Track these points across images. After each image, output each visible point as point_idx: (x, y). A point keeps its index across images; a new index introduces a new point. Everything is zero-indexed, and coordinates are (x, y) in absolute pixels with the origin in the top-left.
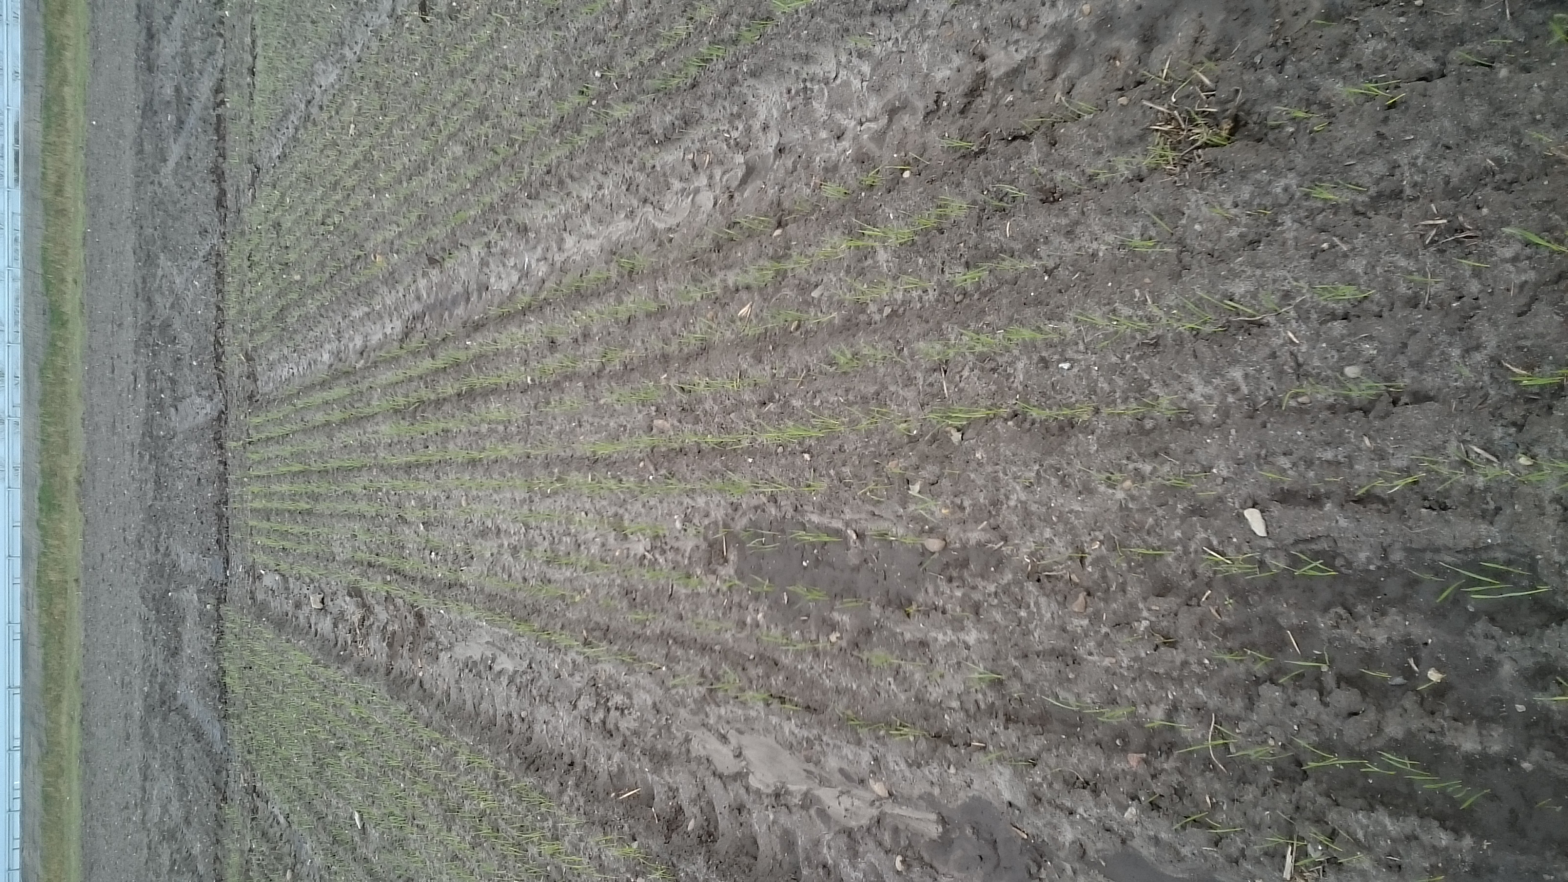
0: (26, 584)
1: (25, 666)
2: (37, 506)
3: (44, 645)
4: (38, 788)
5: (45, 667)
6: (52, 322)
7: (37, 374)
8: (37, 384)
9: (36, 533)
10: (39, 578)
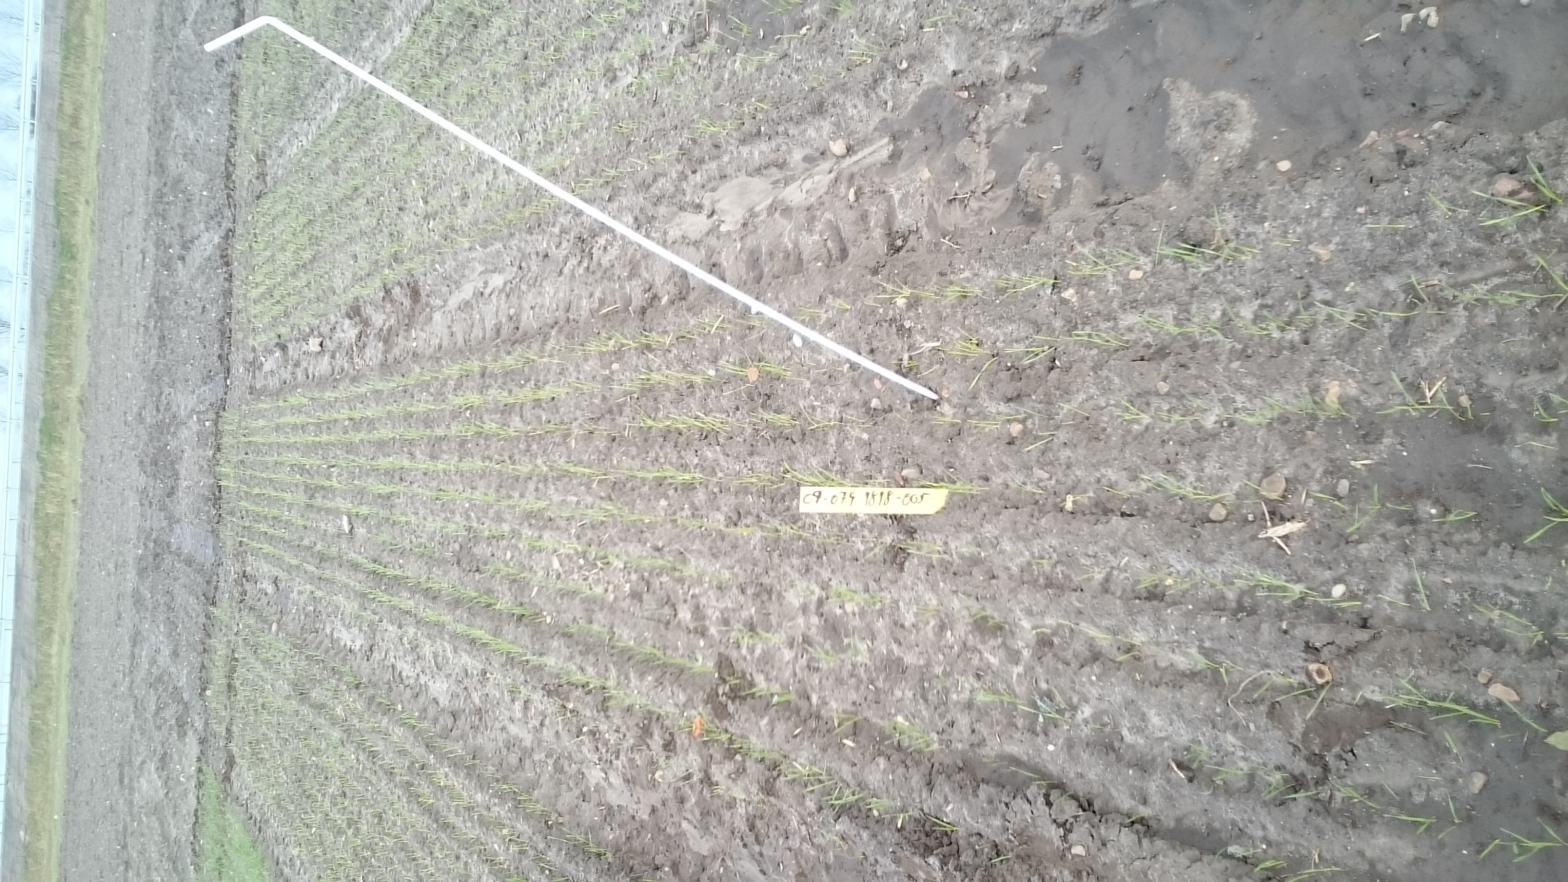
4: (26, 720)
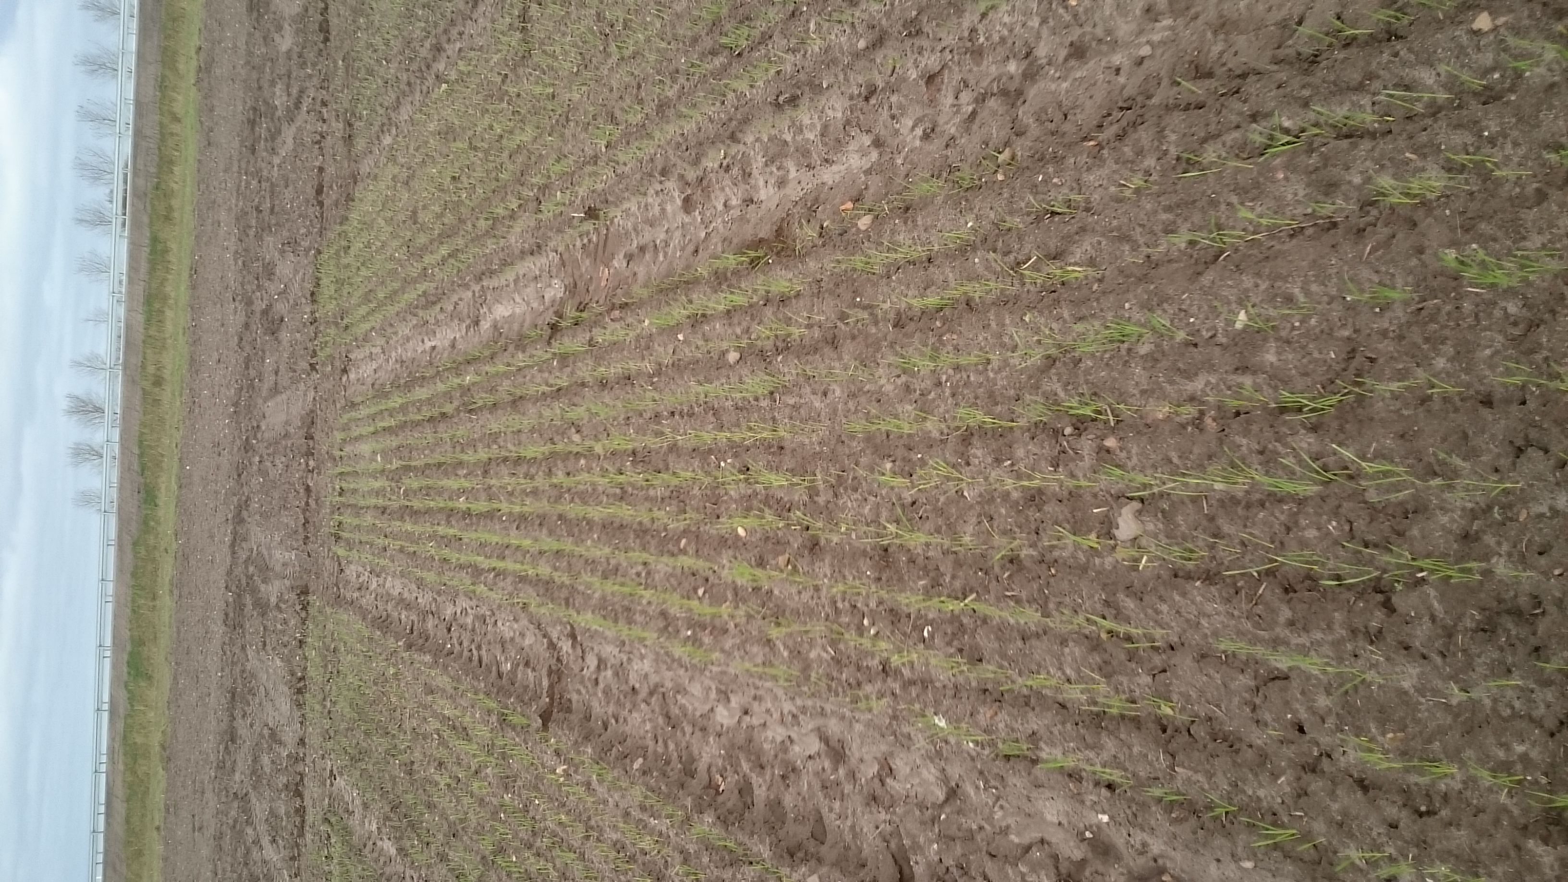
0: (112, 739)
1: (108, 814)
2: (125, 669)
3: (128, 800)
5: (128, 821)
6: (145, 501)
7: (130, 547)
8: (129, 556)
9: (123, 695)
10: (125, 738)
